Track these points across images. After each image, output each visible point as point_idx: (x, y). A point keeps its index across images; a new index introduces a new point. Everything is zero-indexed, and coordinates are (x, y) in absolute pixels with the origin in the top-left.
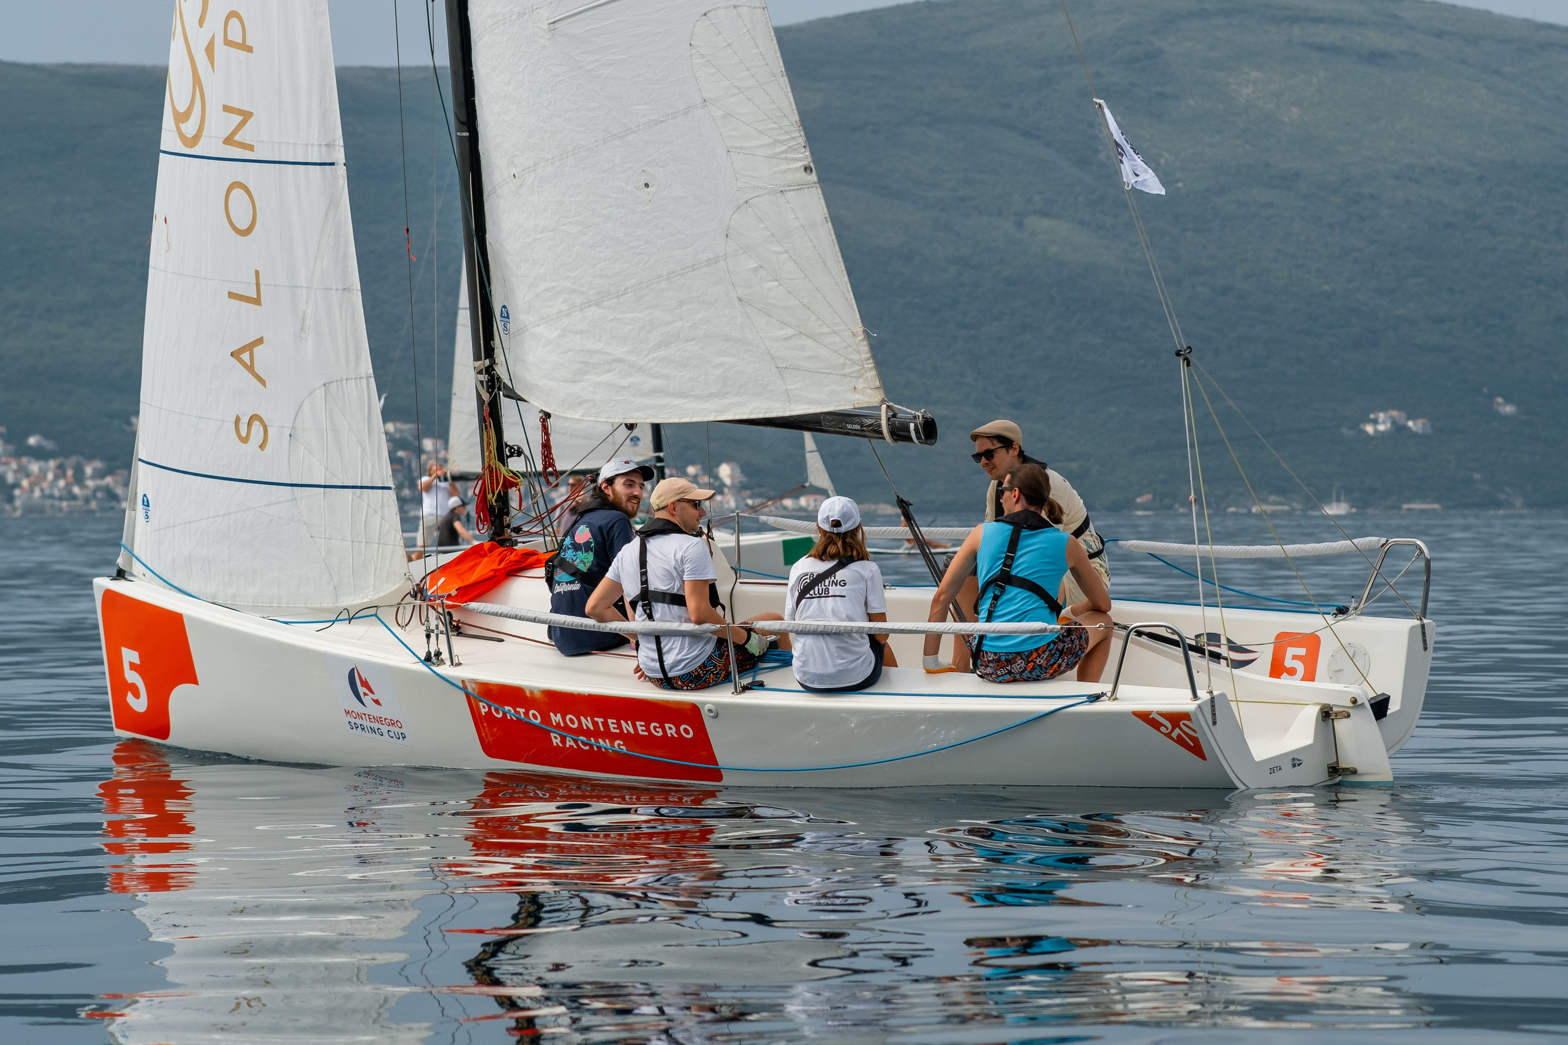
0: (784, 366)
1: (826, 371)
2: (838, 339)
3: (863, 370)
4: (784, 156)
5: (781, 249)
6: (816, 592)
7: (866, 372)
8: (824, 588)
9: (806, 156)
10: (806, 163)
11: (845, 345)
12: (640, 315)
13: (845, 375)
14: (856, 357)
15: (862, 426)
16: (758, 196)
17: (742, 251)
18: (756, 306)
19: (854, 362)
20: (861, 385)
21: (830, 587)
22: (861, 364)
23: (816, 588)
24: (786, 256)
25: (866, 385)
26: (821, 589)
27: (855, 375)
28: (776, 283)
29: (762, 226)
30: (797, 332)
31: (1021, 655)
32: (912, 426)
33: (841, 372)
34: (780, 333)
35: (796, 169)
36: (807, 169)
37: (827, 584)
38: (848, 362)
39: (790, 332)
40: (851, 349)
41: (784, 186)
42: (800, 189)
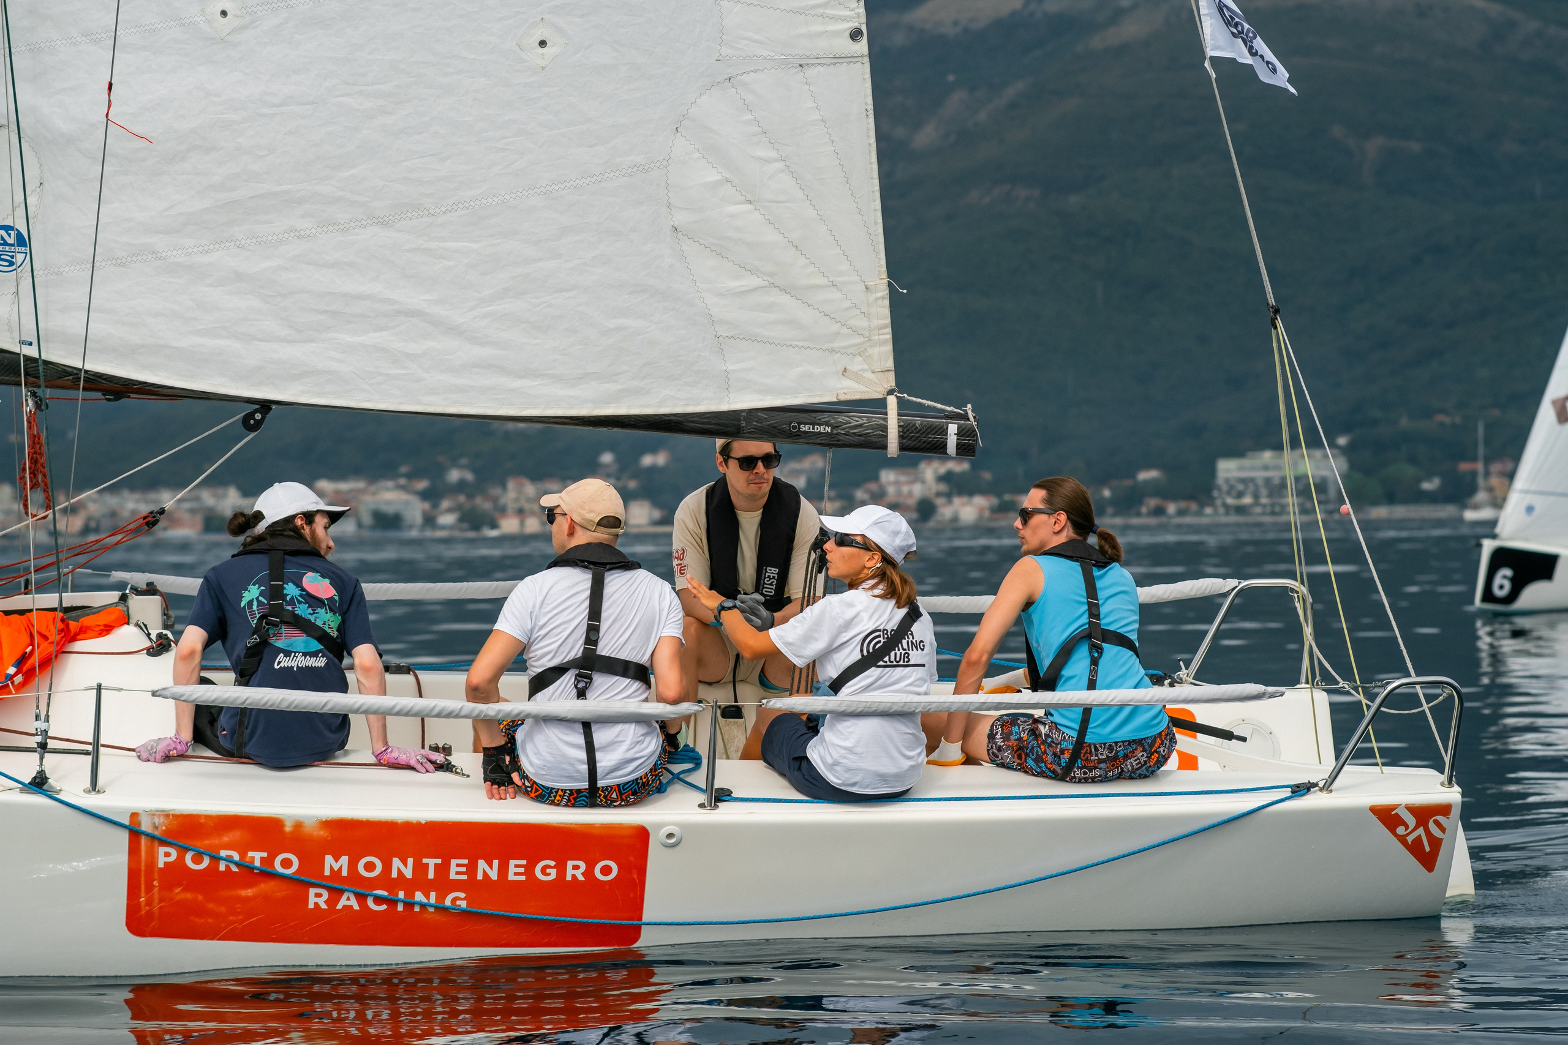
0: (729, 335)
1: (800, 344)
2: (838, 295)
3: (868, 344)
4: (820, 11)
5: (774, 154)
6: (892, 659)
7: (871, 347)
8: (903, 652)
9: (858, 14)
10: (856, 25)
11: (848, 304)
12: (473, 246)
13: (832, 351)
14: (862, 323)
15: (834, 427)
16: (755, 71)
17: (698, 155)
18: (701, 241)
19: (856, 331)
20: (857, 365)
21: (910, 652)
22: (867, 334)
23: (893, 654)
24: (781, 165)
25: (866, 367)
26: (898, 653)
27: (849, 351)
28: (749, 207)
29: (749, 117)
30: (766, 283)
31: (1143, 745)
32: (953, 429)
33: (828, 346)
34: (734, 284)
35: (836, 34)
36: (855, 35)
37: (905, 646)
38: (844, 330)
39: (755, 281)
40: (857, 311)
41: (808, 57)
42: (835, 64)
